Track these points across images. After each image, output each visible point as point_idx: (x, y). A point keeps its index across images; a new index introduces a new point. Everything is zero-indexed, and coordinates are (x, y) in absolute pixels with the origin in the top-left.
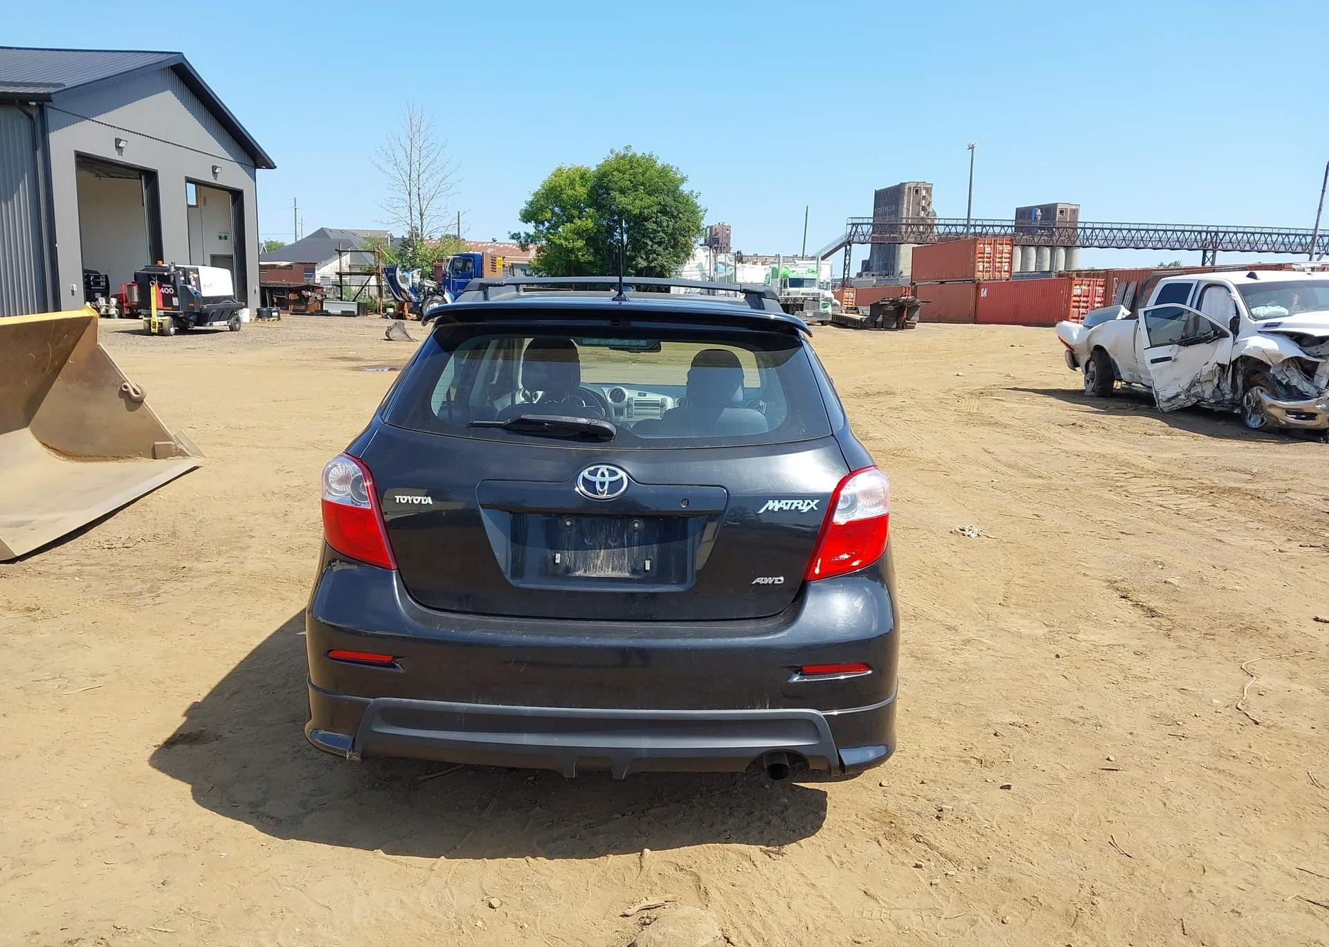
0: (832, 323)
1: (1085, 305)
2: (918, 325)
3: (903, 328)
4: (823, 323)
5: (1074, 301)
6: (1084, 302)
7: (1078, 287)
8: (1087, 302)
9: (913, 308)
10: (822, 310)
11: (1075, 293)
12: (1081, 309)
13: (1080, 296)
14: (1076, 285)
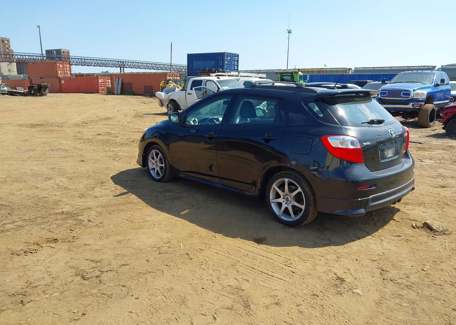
0: (7, 94)
1: (103, 86)
2: (48, 94)
3: (42, 95)
4: (3, 94)
5: (100, 85)
6: (103, 85)
7: (100, 80)
8: (104, 85)
9: (45, 88)
10: (2, 89)
11: (100, 82)
12: (102, 87)
13: (101, 83)
14: (99, 79)
